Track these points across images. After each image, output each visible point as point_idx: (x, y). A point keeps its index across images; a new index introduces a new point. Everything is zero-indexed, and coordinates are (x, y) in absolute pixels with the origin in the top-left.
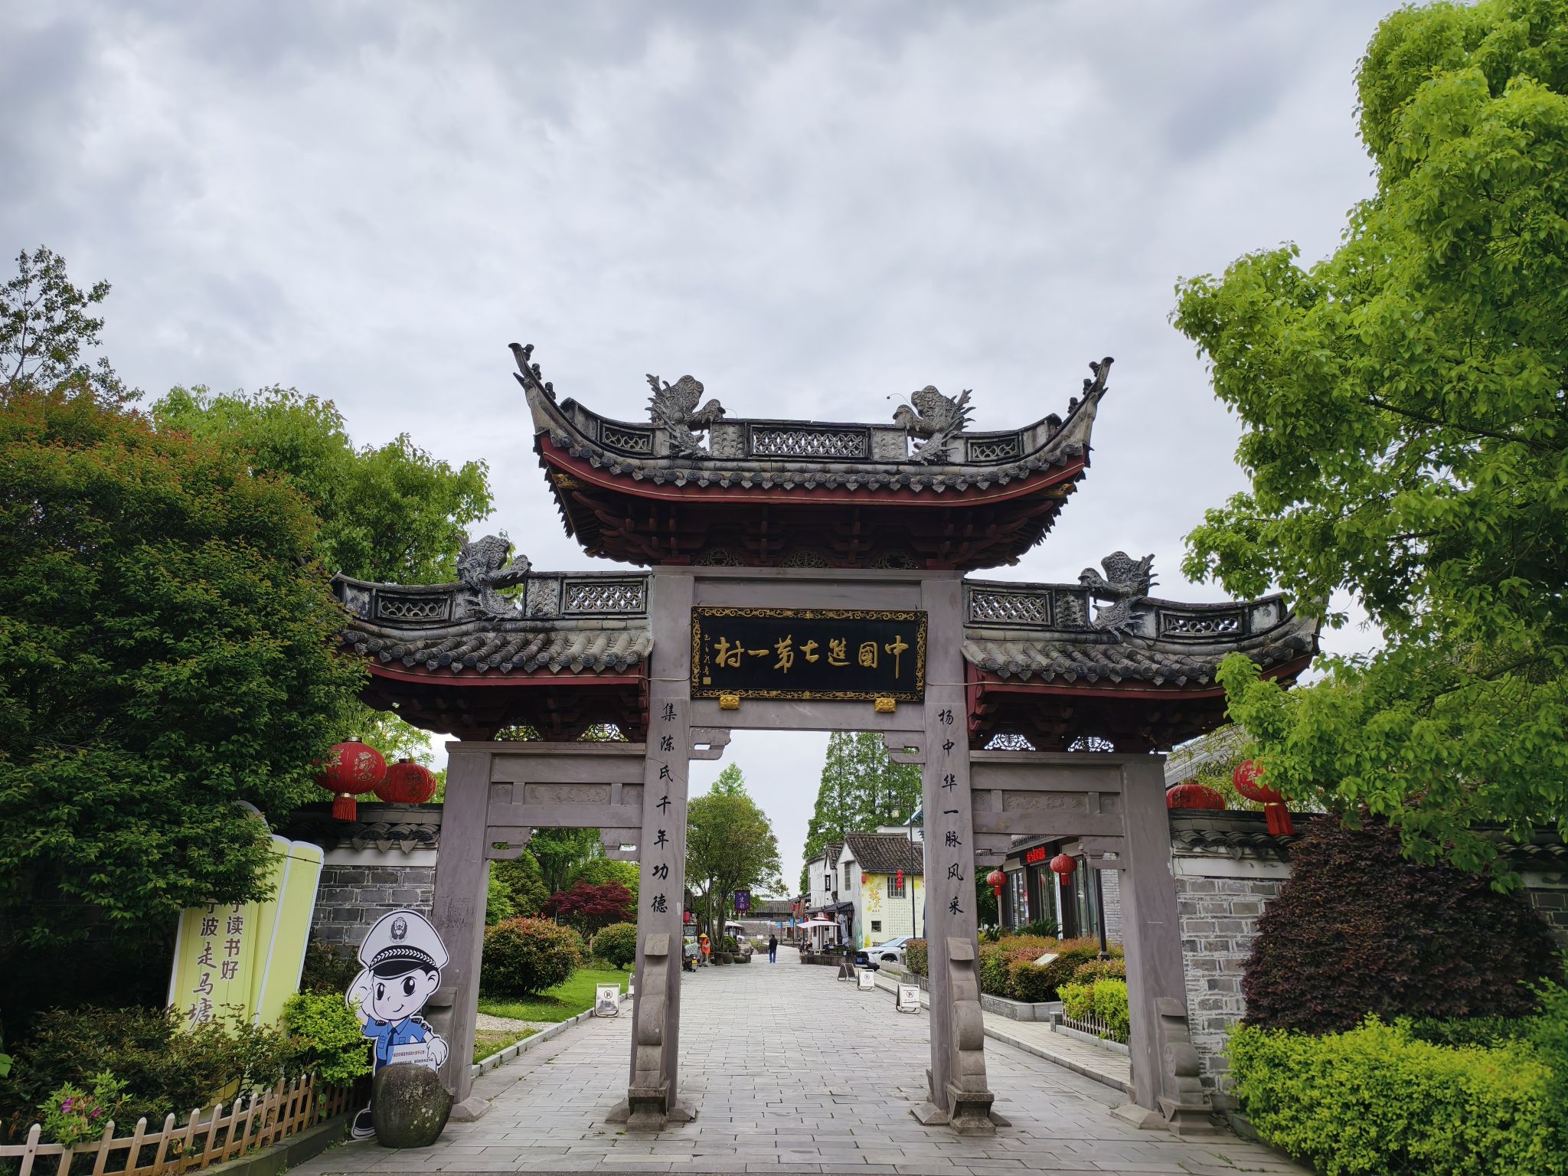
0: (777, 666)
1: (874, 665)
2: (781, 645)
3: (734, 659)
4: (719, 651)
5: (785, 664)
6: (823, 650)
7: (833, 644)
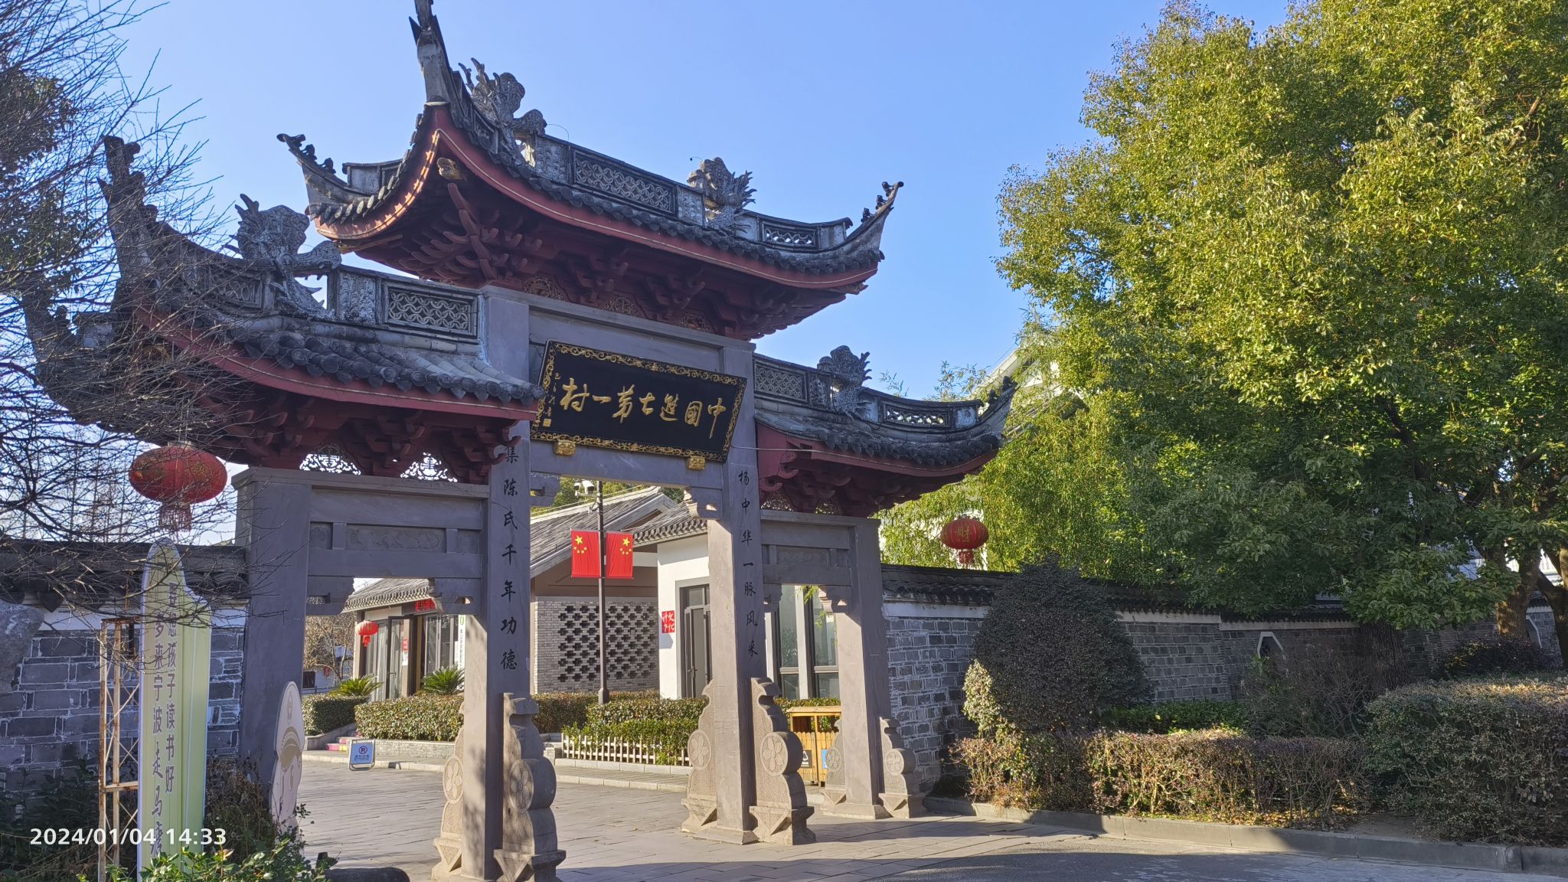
0: (615, 415)
1: (696, 424)
2: (623, 394)
3: (576, 403)
4: (565, 392)
5: (622, 413)
6: (658, 404)
7: (668, 398)
